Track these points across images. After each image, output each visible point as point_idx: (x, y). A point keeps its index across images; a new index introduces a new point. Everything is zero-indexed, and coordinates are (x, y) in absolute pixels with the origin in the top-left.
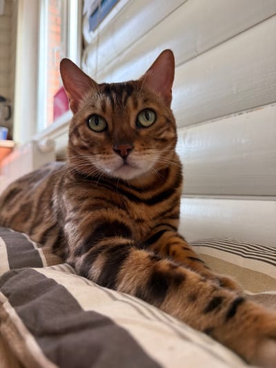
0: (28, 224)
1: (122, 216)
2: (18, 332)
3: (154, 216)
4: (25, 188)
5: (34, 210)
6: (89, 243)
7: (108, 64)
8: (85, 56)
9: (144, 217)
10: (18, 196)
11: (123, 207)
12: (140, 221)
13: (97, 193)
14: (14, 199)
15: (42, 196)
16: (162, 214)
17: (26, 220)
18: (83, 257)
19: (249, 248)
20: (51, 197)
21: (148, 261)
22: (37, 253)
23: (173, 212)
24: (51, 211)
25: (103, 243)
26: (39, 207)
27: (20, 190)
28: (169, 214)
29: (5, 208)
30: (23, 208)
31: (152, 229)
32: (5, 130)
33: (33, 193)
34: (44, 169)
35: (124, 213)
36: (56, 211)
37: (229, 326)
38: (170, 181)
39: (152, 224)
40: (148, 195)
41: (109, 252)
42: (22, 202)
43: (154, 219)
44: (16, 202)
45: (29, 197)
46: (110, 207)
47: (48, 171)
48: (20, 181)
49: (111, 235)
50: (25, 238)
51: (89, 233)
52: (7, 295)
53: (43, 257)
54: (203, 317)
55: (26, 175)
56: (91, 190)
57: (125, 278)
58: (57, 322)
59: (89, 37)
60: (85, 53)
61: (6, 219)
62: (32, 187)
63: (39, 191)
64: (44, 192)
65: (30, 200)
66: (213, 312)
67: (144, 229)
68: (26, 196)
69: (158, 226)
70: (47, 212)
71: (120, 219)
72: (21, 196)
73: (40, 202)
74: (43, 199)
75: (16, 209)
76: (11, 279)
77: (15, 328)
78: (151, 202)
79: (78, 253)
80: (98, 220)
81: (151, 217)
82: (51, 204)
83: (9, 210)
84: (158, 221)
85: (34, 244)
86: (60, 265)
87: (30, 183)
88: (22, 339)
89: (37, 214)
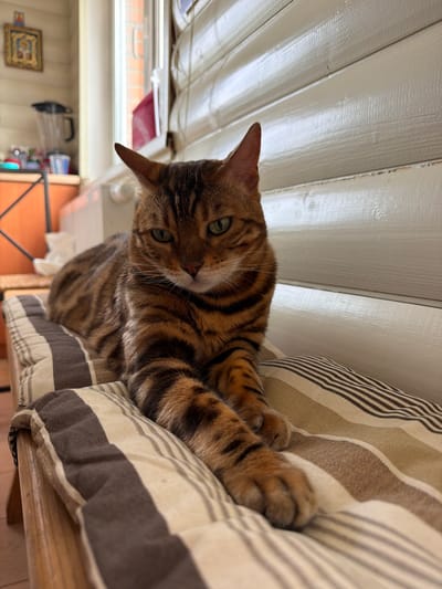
0: (86, 324)
1: (184, 331)
2: (50, 458)
3: (230, 327)
4: (85, 272)
5: (93, 306)
6: (143, 361)
7: (208, 69)
8: (175, 52)
9: (217, 328)
10: (76, 283)
11: (188, 319)
12: (211, 333)
13: (160, 300)
14: (71, 288)
15: (103, 288)
16: (241, 327)
17: (84, 318)
18: (136, 375)
19: (336, 376)
20: (114, 292)
21: (190, 392)
22: (87, 367)
23: (255, 325)
24: (113, 310)
25: (154, 364)
26: (99, 303)
27: (80, 274)
28: (249, 326)
29: (60, 298)
30: (81, 300)
31: (226, 343)
32: (66, 158)
33: (93, 282)
34: (110, 245)
35: (187, 327)
36: (118, 310)
37: (235, 468)
38: (258, 285)
39: (226, 337)
40: (225, 302)
41: (157, 376)
42: (81, 293)
43: (230, 331)
44: (72, 293)
45: (88, 288)
46: (171, 320)
47: (114, 248)
48: (79, 260)
49: (165, 356)
50: (78, 345)
51: (143, 350)
52: (44, 421)
53: (92, 372)
54: (220, 457)
55: (88, 251)
56: (152, 296)
57: (165, 407)
58: (81, 452)
59: (182, 21)
60: (175, 48)
61: (62, 313)
62: (93, 272)
63: (101, 281)
64: (106, 284)
65: (89, 291)
66: (228, 454)
67: (215, 344)
68: (85, 286)
69: (233, 340)
70: (109, 311)
71: (181, 336)
72: (79, 285)
73: (101, 297)
74: (105, 293)
75: (73, 302)
76: (50, 403)
77: (48, 453)
78: (228, 311)
79: (132, 371)
80: (155, 336)
81: (226, 329)
82: (114, 301)
83: (64, 301)
84: (234, 335)
85: (86, 353)
86: (112, 384)
87: (92, 265)
88: (53, 464)
89: (97, 311)
